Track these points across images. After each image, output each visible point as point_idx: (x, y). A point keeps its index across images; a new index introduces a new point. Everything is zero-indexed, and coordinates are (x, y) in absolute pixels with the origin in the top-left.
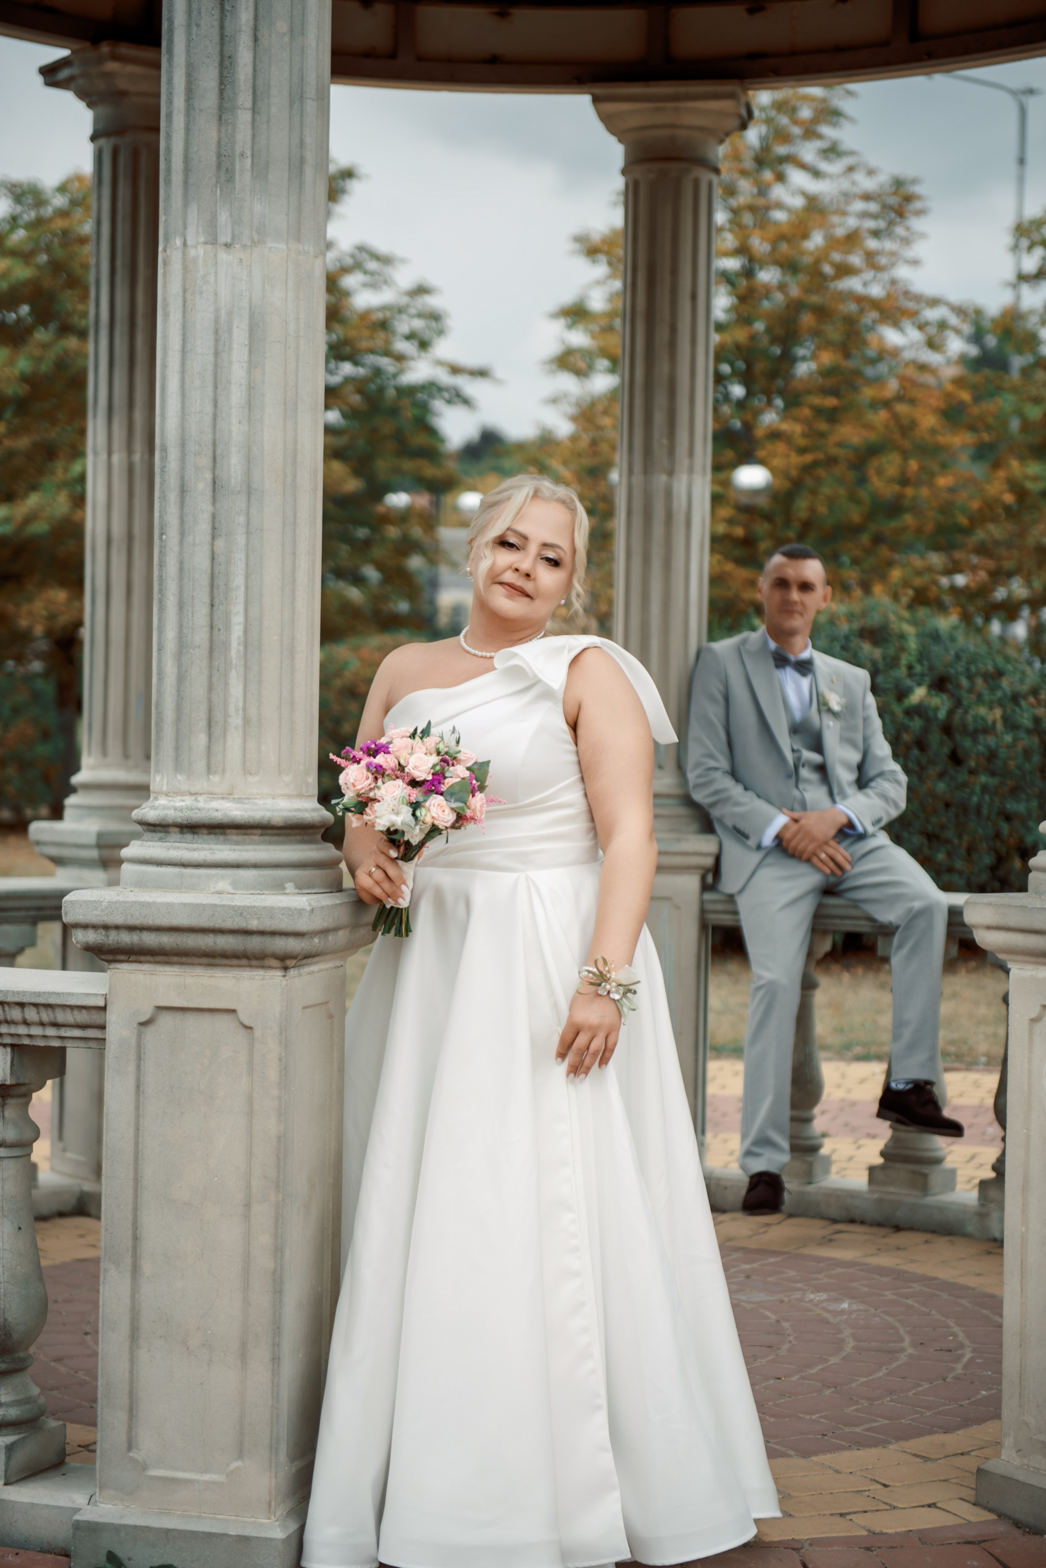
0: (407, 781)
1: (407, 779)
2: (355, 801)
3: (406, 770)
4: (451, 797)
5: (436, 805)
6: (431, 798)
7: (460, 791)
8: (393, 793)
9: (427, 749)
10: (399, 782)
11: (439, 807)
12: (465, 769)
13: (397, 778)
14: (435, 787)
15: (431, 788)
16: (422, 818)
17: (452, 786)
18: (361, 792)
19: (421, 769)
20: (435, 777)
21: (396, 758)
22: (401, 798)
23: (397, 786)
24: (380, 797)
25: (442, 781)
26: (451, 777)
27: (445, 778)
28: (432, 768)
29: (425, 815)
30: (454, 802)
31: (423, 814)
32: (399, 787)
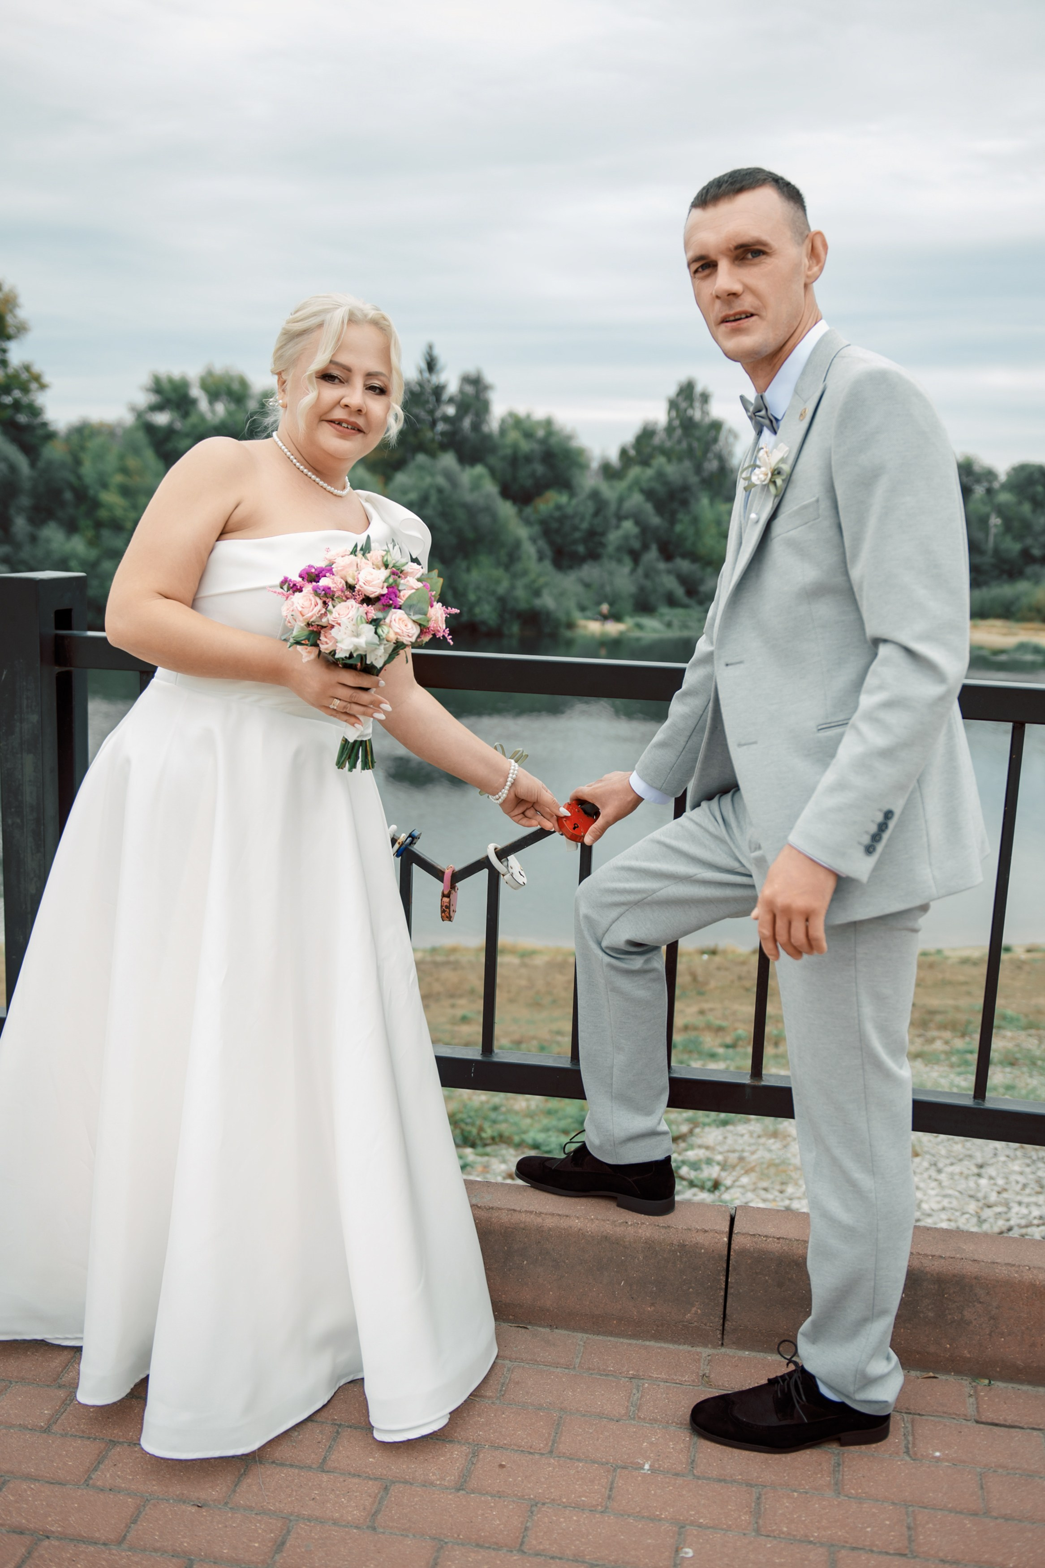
0: (360, 599)
1: (360, 598)
2: (306, 633)
3: (357, 587)
4: (410, 610)
5: (397, 620)
6: (391, 613)
7: (419, 602)
8: (348, 614)
9: (373, 564)
10: (352, 602)
11: (401, 622)
12: (416, 581)
13: (348, 598)
14: (393, 601)
15: (389, 602)
16: (384, 636)
17: (410, 597)
18: (311, 620)
19: (373, 583)
20: (391, 590)
21: (342, 578)
22: (359, 618)
23: (350, 607)
24: (334, 621)
25: (398, 595)
26: (404, 590)
27: (400, 591)
28: (384, 582)
29: (388, 633)
30: (414, 615)
31: (386, 631)
32: (352, 607)
